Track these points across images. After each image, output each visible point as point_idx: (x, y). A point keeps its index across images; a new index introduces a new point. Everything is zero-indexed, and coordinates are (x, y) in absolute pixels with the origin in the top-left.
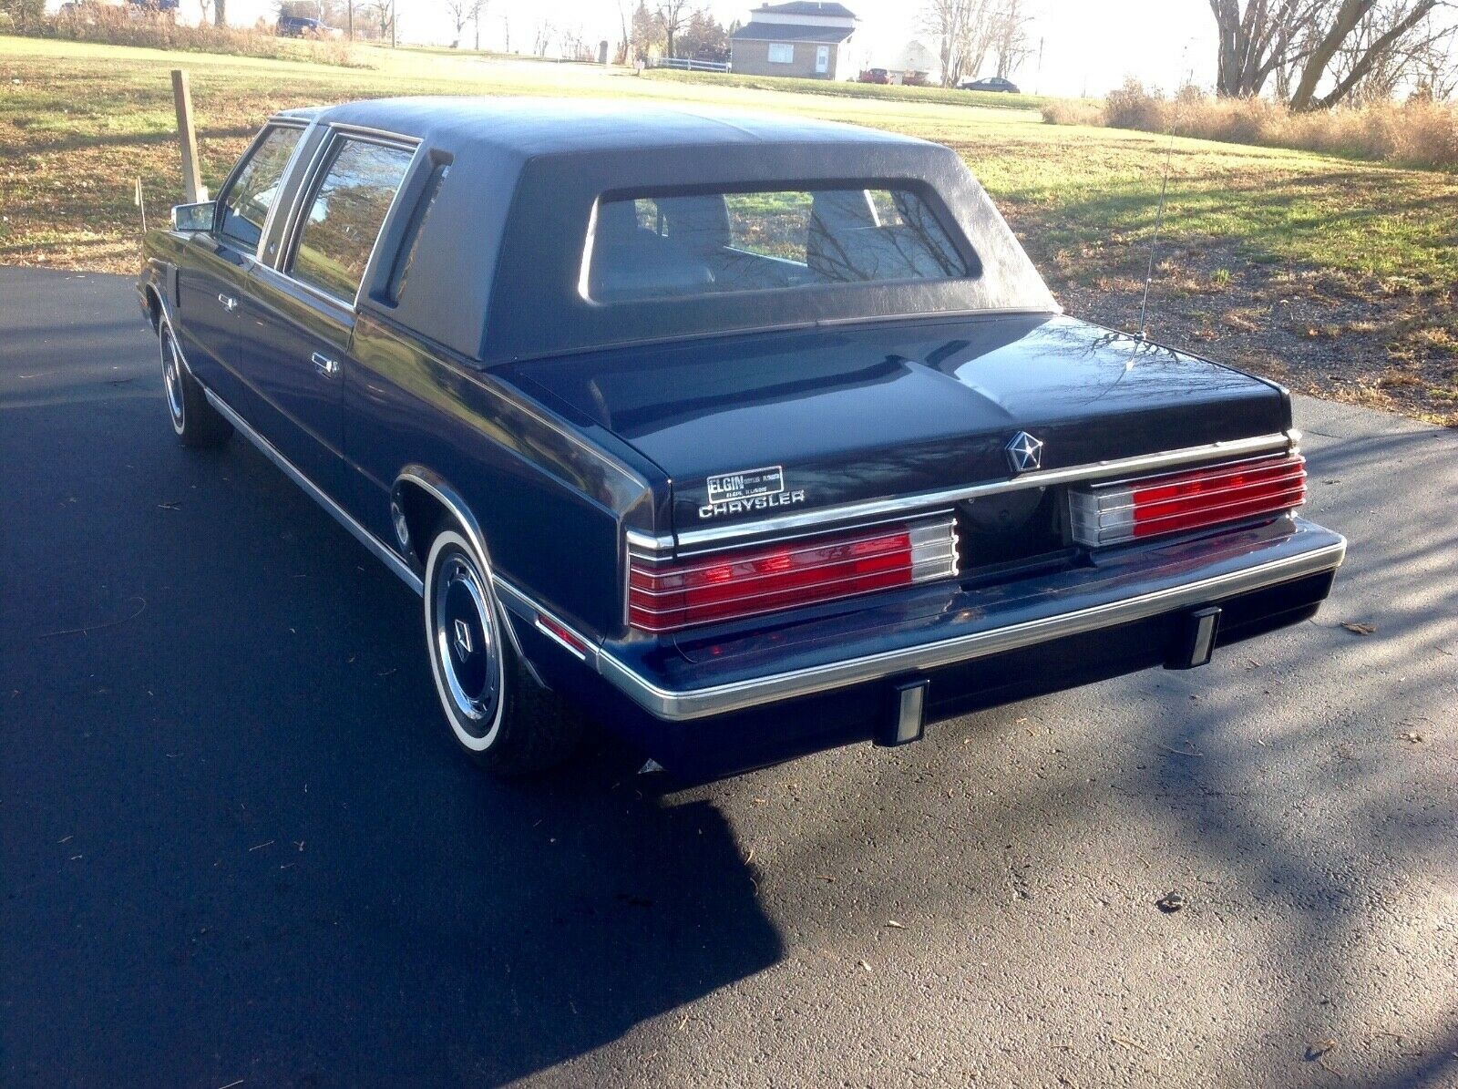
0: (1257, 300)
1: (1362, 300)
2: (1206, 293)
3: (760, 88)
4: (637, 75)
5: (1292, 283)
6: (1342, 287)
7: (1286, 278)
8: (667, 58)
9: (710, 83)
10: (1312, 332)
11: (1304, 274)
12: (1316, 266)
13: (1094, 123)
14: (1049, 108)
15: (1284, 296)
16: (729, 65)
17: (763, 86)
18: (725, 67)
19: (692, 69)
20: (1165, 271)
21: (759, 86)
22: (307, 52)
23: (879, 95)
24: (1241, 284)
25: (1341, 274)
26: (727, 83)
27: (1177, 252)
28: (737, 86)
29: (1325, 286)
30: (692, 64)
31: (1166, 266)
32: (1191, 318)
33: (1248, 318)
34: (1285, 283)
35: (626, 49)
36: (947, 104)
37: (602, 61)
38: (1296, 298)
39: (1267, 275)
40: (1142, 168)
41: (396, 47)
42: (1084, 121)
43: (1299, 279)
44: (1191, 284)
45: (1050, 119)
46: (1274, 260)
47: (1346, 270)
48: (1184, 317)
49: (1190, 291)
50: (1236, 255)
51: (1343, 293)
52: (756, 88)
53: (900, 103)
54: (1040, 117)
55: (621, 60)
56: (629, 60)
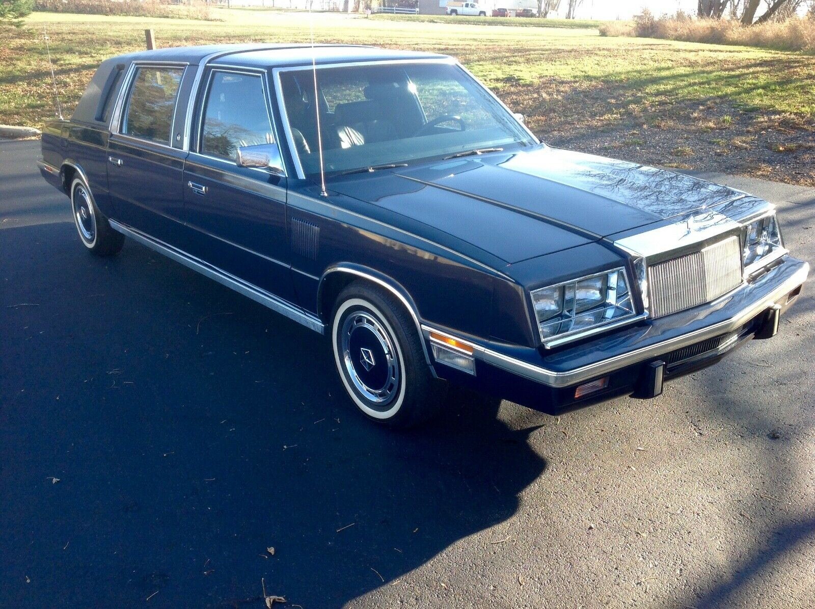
0: (748, 132)
1: (806, 130)
2: (719, 129)
3: (436, 22)
4: (367, 18)
5: (766, 122)
6: (794, 123)
7: (762, 120)
8: (382, 7)
9: (408, 20)
10: (781, 149)
11: (773, 117)
12: (779, 113)
13: (629, 35)
14: (603, 27)
15: (763, 129)
16: (418, 9)
17: (438, 21)
18: (414, 11)
19: (396, 13)
20: (695, 118)
21: (435, 21)
22: (186, 13)
23: (504, 23)
24: (738, 124)
25: (793, 116)
26: (418, 20)
27: (701, 107)
28: (423, 21)
29: (785, 123)
30: (396, 10)
31: (695, 115)
32: (713, 143)
33: (744, 142)
34: (762, 122)
35: (359, 3)
36: (542, 27)
37: (345, 10)
38: (770, 130)
39: (751, 118)
40: (672, 61)
41: (230, 7)
42: (623, 34)
43: (770, 120)
44: (711, 124)
45: (603, 34)
46: (756, 110)
47: (796, 114)
48: (710, 143)
49: (712, 129)
50: (734, 107)
51: (794, 126)
52: (434, 22)
53: (516, 27)
54: (597, 32)
55: (356, 10)
56: (361, 9)
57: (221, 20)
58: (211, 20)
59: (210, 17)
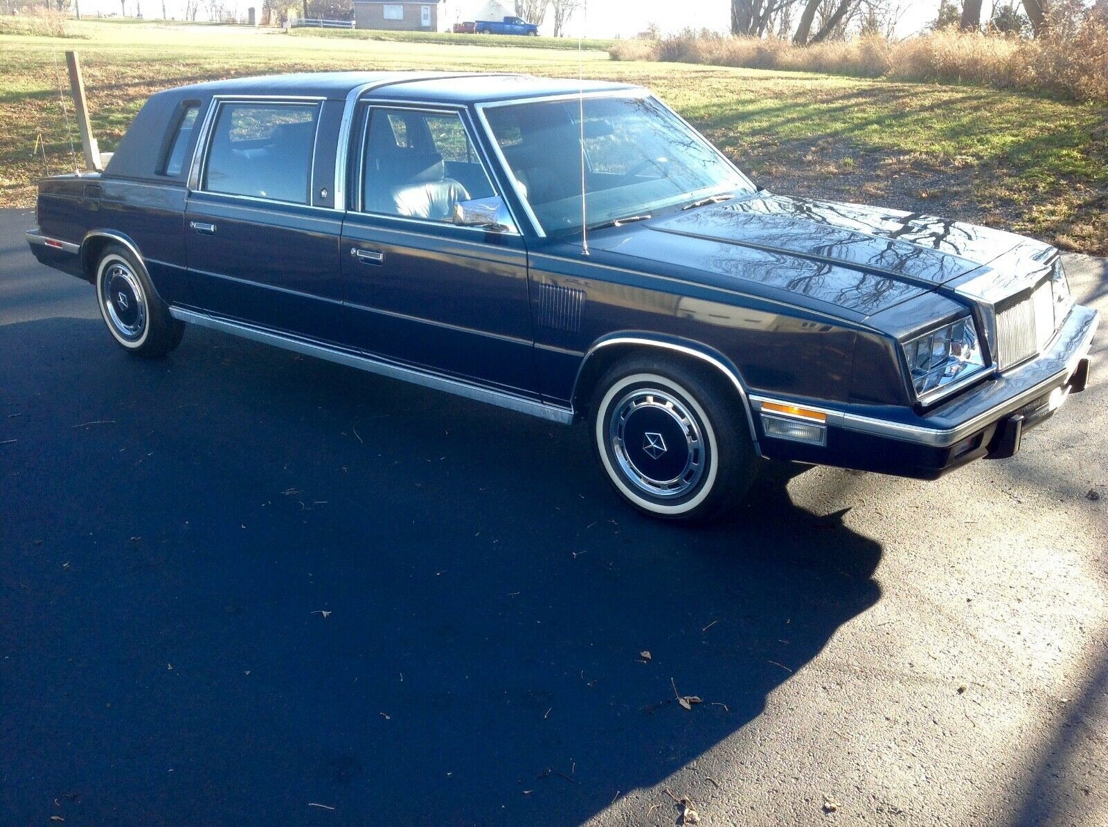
0: (878, 176)
1: (944, 173)
2: (843, 174)
3: (384, 40)
4: (286, 33)
5: (895, 164)
6: (928, 164)
7: (891, 161)
8: (303, 19)
9: (345, 37)
10: (924, 195)
11: (902, 158)
12: (909, 152)
13: (648, 58)
14: (614, 48)
15: (895, 173)
16: (354, 22)
17: (386, 38)
18: (350, 24)
19: (325, 27)
20: (810, 162)
21: (383, 38)
23: (476, 42)
24: (863, 167)
25: (924, 156)
26: (358, 37)
27: (813, 149)
28: (365, 38)
29: (917, 164)
30: (324, 22)
31: (809, 158)
32: (843, 191)
33: (878, 189)
34: (890, 165)
35: (270, 13)
36: (528, 47)
37: (251, 22)
38: (902, 174)
39: (876, 160)
41: (80, 18)
42: (640, 57)
43: (899, 162)
44: (832, 169)
45: (615, 57)
46: (877, 149)
47: (927, 153)
48: (838, 191)
49: (834, 174)
50: (851, 148)
51: (929, 168)
52: (381, 39)
53: (493, 48)
54: (607, 55)
55: (266, 22)
56: (273, 21)
57: (83, 37)
58: (68, 37)
59: (66, 32)
